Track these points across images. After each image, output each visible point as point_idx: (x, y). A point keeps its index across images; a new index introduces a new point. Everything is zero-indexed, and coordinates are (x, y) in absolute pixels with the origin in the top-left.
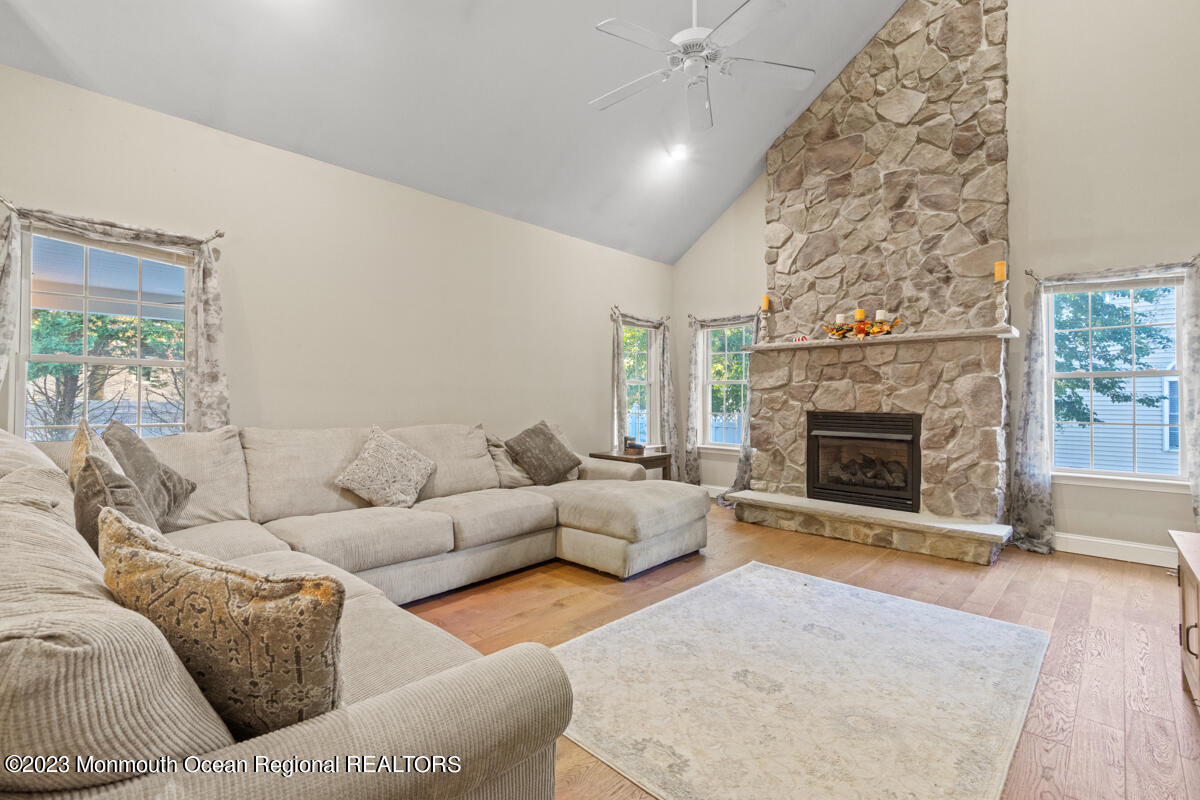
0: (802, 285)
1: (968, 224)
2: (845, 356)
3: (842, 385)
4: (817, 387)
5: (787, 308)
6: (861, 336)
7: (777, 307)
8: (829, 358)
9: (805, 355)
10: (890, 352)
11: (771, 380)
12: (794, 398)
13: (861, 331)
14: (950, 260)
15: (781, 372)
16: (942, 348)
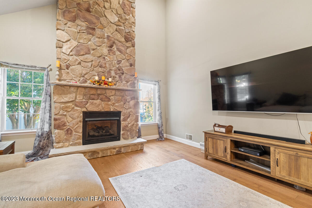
0: (75, 62)
1: (128, 60)
2: (99, 92)
3: (98, 101)
4: (88, 102)
5: (68, 69)
6: (107, 86)
7: (63, 67)
8: (93, 92)
9: (83, 90)
10: (114, 92)
11: (65, 99)
12: (77, 106)
14: (124, 68)
15: (71, 96)
16: (127, 93)
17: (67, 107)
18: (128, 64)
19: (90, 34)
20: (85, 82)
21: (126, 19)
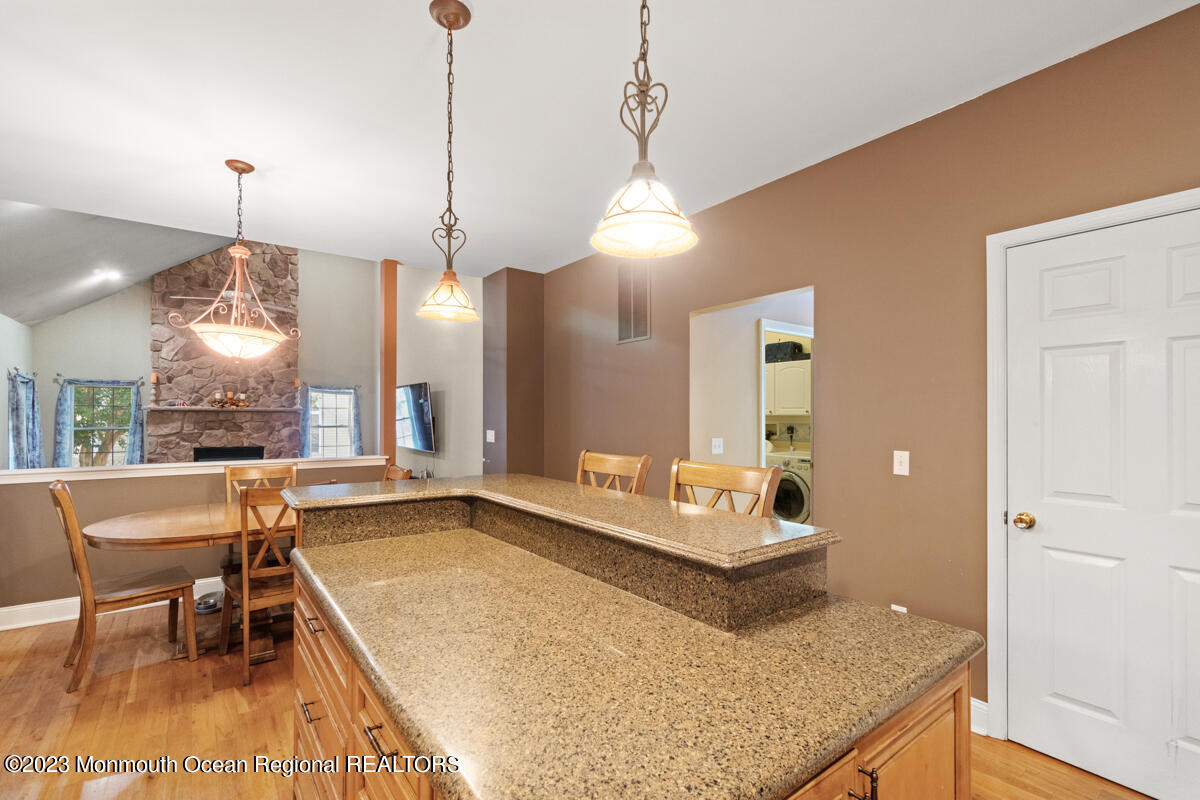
0: (182, 369)
2: (221, 417)
3: (220, 432)
4: (202, 434)
5: (170, 382)
6: (234, 407)
7: (161, 381)
8: (210, 418)
9: (194, 415)
10: (249, 416)
11: (165, 430)
12: (184, 440)
13: (234, 404)
14: (274, 373)
15: (174, 425)
16: (275, 416)
17: (167, 442)
18: (282, 364)
20: (201, 400)
21: (278, 287)
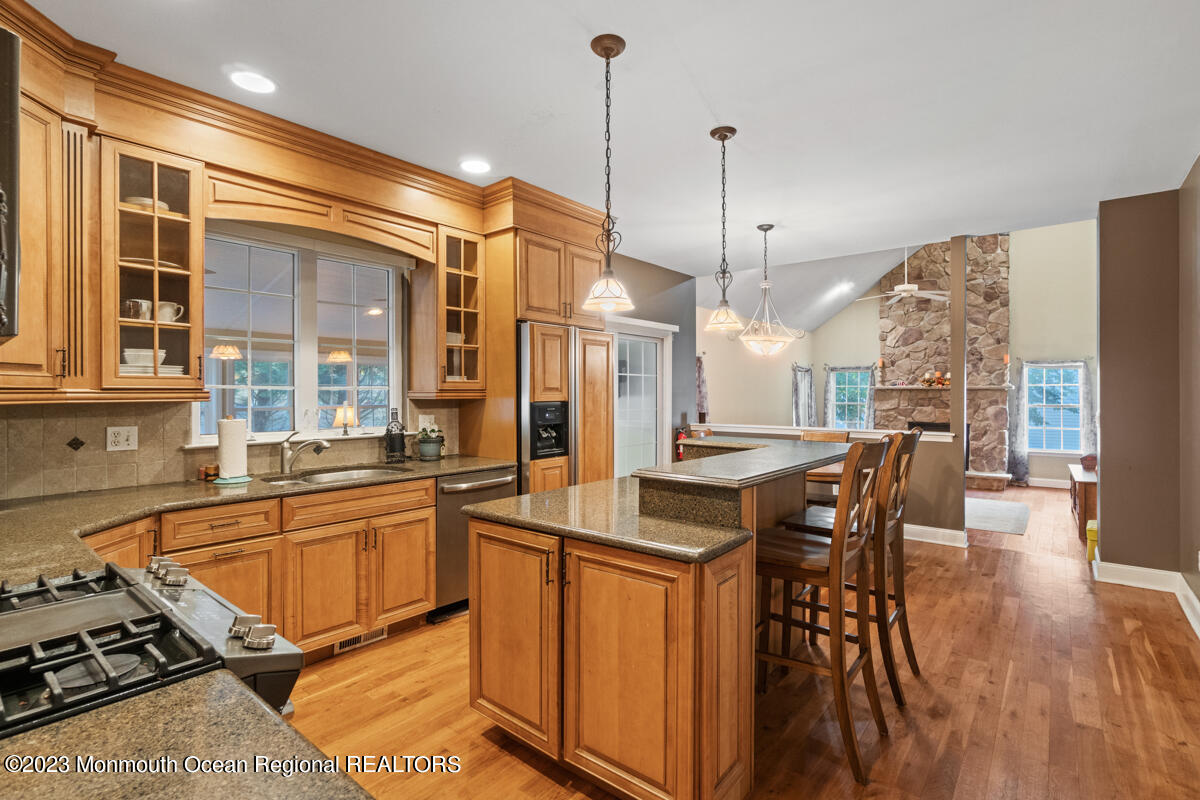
0: (902, 355)
1: (991, 334)
2: (930, 395)
3: (929, 409)
4: (914, 410)
5: (892, 366)
6: (940, 386)
7: (887, 365)
8: (921, 395)
11: (887, 405)
12: (901, 415)
13: (939, 383)
14: (983, 351)
15: (893, 402)
16: (980, 394)
17: (888, 416)
18: (991, 341)
19: (922, 310)
20: (915, 380)
21: (987, 263)
